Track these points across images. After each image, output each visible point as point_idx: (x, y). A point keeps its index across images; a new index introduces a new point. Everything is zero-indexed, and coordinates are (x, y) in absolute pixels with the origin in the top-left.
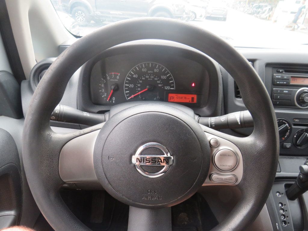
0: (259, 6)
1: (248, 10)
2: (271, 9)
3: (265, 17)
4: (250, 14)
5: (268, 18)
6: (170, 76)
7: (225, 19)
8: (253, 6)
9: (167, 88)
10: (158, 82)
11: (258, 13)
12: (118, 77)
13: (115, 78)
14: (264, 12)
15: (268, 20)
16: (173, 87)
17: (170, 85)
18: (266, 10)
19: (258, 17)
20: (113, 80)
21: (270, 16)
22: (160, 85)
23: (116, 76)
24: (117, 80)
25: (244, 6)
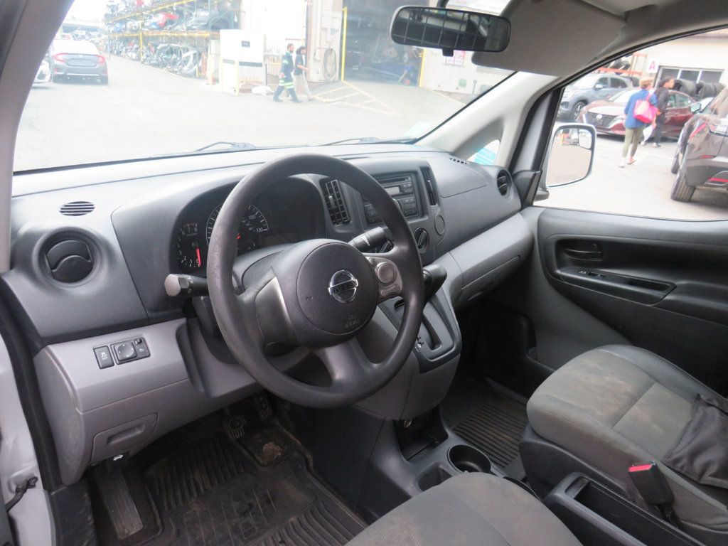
0: (171, 49)
1: (147, 56)
2: (198, 56)
3: (191, 71)
4: (157, 65)
5: (200, 74)
6: (259, 214)
7: (104, 81)
8: (158, 48)
9: (260, 230)
10: (247, 225)
11: (174, 63)
12: (196, 230)
13: (192, 231)
14: (185, 62)
15: (200, 78)
16: (266, 227)
17: (261, 225)
18: (188, 57)
19: (176, 72)
20: (190, 235)
21: (200, 69)
22: (250, 229)
23: (192, 227)
24: (196, 234)
25: (137, 49)
